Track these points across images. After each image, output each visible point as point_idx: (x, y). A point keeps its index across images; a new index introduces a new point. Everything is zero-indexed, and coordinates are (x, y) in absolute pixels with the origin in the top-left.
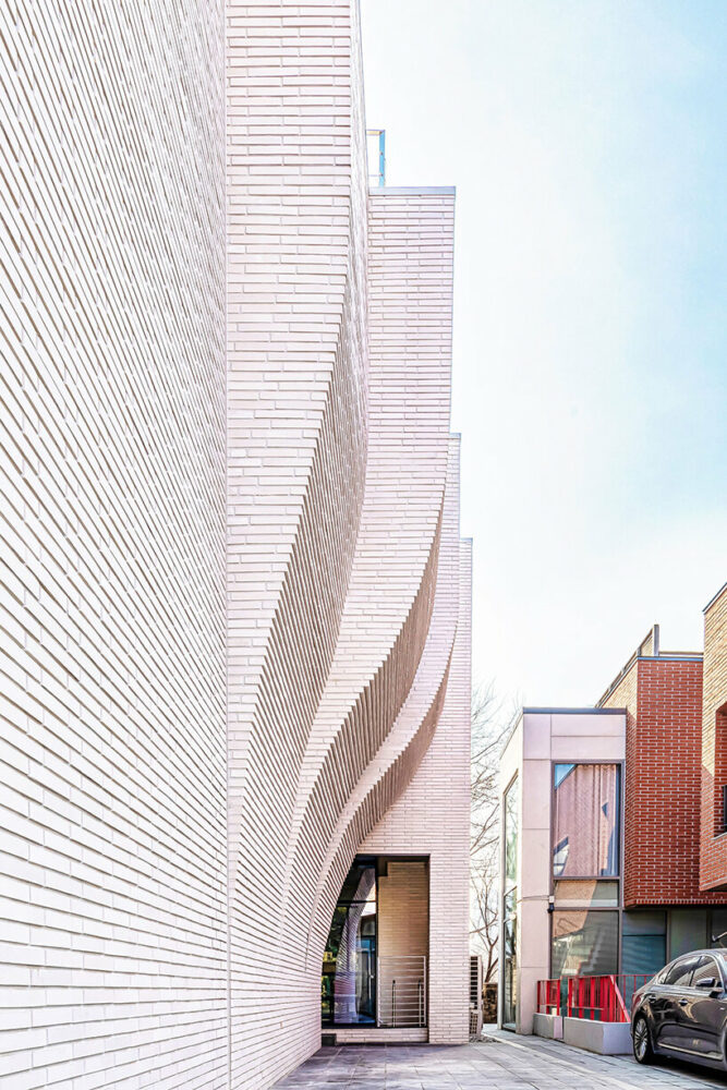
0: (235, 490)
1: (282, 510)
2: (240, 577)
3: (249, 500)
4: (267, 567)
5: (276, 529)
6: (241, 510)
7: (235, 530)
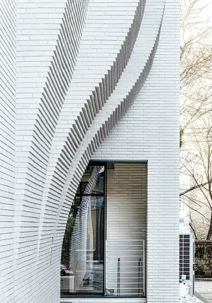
0: (21, 21)
1: (48, 32)
2: (23, 70)
3: (29, 26)
4: (39, 64)
5: (45, 43)
6: (24, 32)
7: (21, 43)
